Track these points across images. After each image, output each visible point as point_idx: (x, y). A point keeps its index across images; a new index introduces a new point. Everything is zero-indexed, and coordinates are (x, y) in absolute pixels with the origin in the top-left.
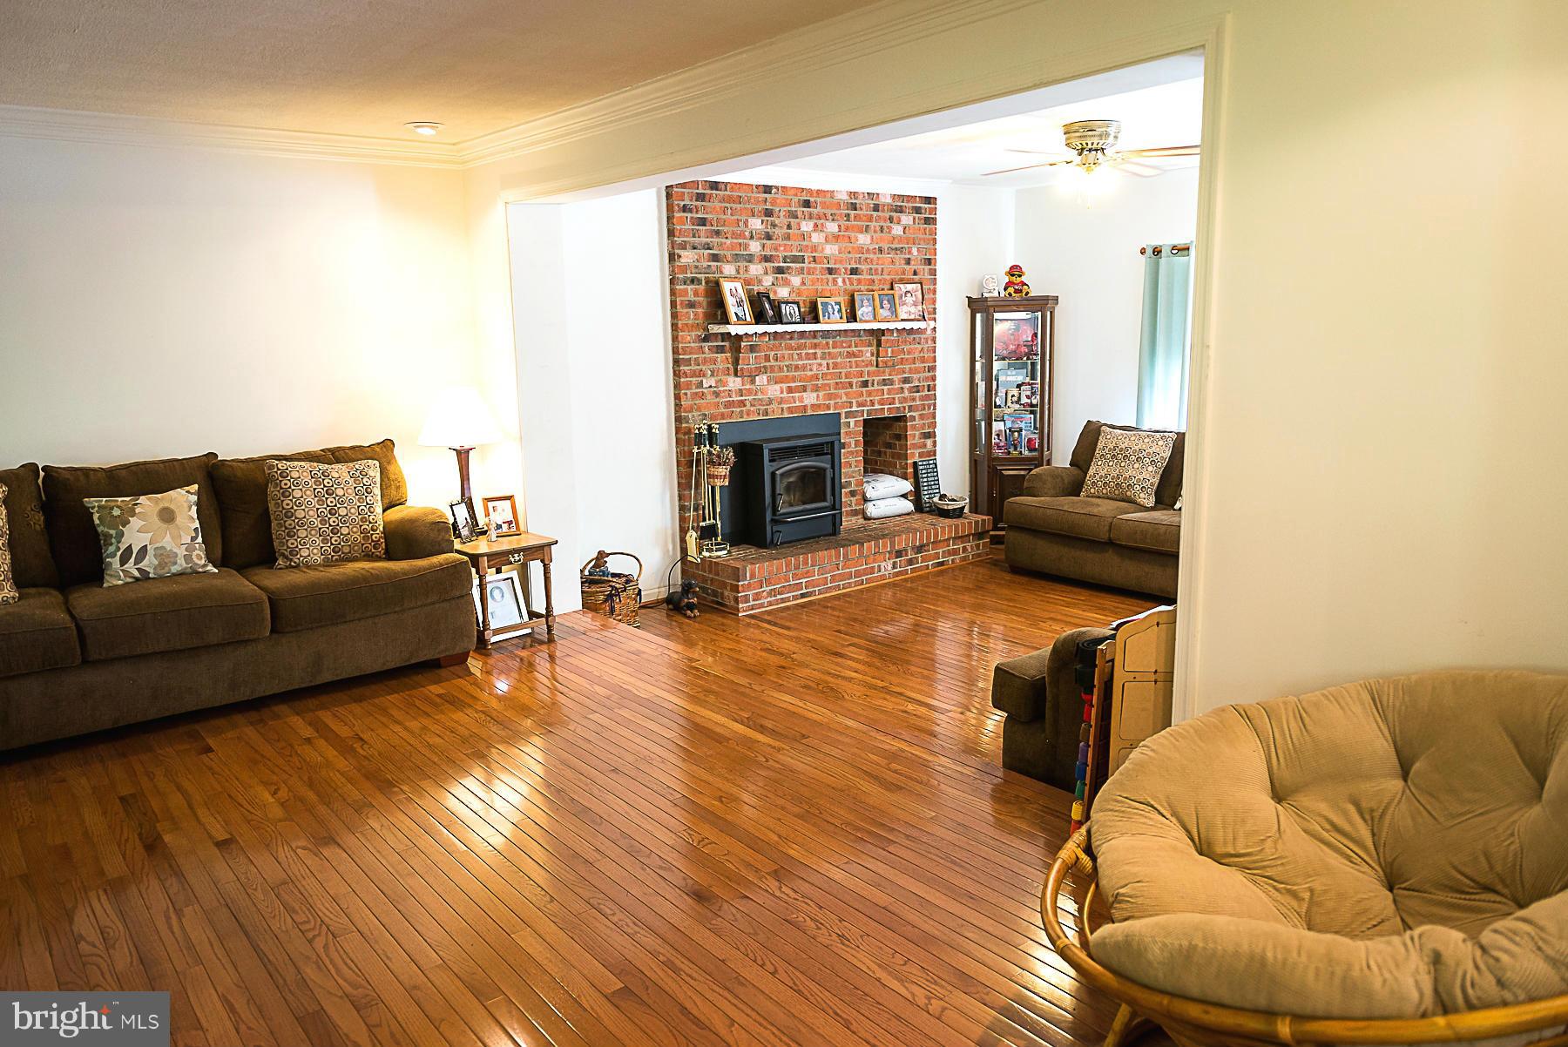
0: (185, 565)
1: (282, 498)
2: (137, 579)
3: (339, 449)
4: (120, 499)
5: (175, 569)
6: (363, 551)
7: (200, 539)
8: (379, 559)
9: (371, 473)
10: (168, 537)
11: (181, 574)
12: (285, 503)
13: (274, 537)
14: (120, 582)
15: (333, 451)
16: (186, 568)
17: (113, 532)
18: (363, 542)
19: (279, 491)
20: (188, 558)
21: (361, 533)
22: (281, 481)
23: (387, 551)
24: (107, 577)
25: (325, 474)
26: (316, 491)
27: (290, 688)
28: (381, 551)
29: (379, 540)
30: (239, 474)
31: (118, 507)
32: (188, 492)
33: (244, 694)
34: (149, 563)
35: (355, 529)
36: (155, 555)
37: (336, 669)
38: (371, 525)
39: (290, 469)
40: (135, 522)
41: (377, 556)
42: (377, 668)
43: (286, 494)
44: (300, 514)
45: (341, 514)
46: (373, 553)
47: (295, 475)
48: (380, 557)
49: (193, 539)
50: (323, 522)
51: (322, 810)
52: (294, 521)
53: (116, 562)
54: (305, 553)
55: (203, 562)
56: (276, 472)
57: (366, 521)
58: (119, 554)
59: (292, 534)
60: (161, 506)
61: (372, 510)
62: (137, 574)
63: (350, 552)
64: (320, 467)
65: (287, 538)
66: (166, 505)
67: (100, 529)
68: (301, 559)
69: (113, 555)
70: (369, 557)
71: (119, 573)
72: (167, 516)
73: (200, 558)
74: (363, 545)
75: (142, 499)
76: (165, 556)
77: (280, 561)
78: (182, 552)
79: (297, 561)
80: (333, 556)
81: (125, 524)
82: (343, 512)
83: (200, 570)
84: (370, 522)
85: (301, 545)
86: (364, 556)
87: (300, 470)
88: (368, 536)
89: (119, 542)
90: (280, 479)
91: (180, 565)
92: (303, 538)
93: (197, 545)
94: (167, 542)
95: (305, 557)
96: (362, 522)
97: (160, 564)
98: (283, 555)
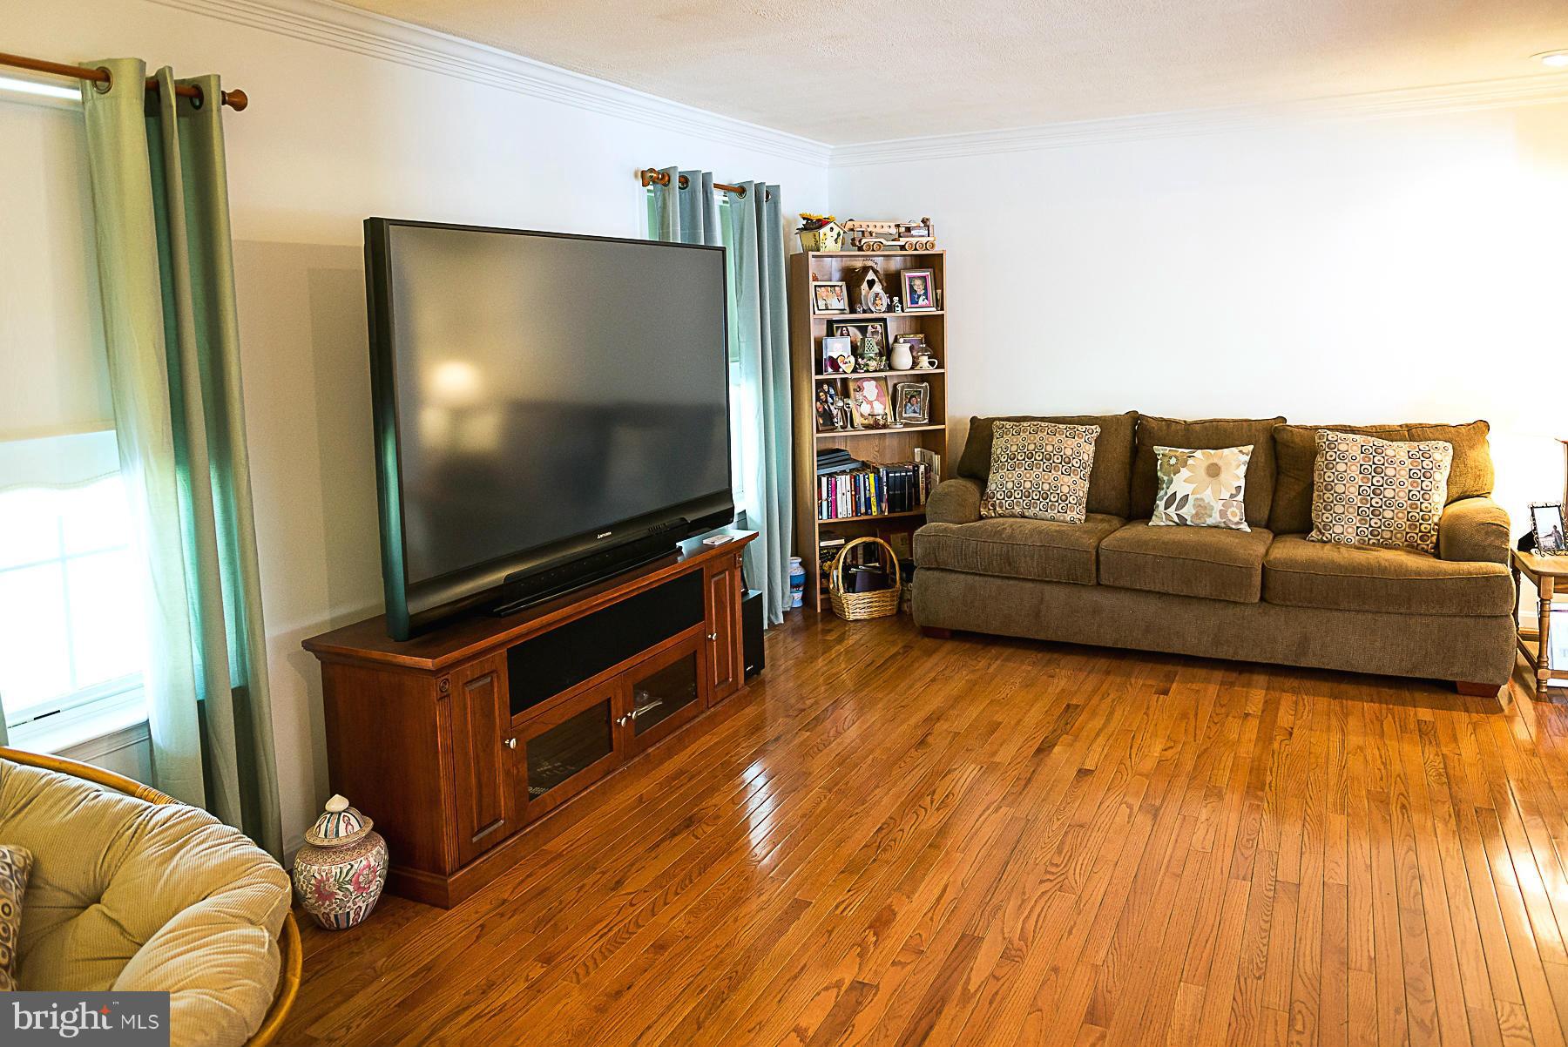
0: (1219, 519)
1: (1325, 470)
2: (1178, 524)
3: (1421, 426)
4: (1180, 450)
5: (1210, 521)
6: (1406, 540)
7: (1241, 497)
8: (1425, 552)
9: (1437, 456)
10: (1209, 491)
11: (1215, 527)
12: (1327, 475)
13: (1313, 507)
14: (1163, 524)
15: (1409, 428)
16: (1220, 523)
17: (1166, 478)
18: (1408, 530)
19: (1323, 462)
20: (1223, 513)
21: (1408, 520)
22: (1327, 452)
23: (1437, 546)
24: (1154, 517)
25: (1378, 451)
26: (1363, 468)
27: (1272, 661)
28: (1429, 545)
29: (1429, 532)
30: (1297, 440)
31: (1176, 457)
32: (1240, 451)
33: (1224, 653)
34: (1188, 512)
35: (1400, 515)
36: (1194, 505)
37: (1323, 656)
38: (1421, 514)
39: (1339, 441)
40: (1184, 473)
41: (1423, 548)
42: (1371, 669)
43: (1330, 466)
44: (1340, 488)
45: (1387, 495)
46: (1418, 545)
47: (1343, 447)
48: (1427, 551)
49: (1232, 496)
50: (1365, 501)
51: (1183, 780)
52: (1333, 495)
53: (1161, 504)
54: (1338, 529)
55: (1237, 519)
56: (1325, 443)
57: (1417, 508)
58: (1165, 498)
59: (1329, 507)
60: (1211, 461)
61: (1427, 497)
62: (1176, 520)
63: (1391, 539)
64: (1375, 443)
65: (1323, 511)
66: (1215, 461)
67: (1159, 474)
68: (1333, 535)
69: (1161, 499)
70: (1412, 548)
71: (1162, 516)
72: (1214, 471)
73: (1236, 514)
74: (1407, 533)
75: (1199, 453)
76: (1202, 508)
77: (1313, 533)
78: (1218, 506)
79: (1329, 536)
80: (1369, 539)
81: (1177, 472)
82: (1389, 493)
83: (1233, 527)
84: (1421, 510)
85: (1336, 521)
86: (1407, 546)
87: (1351, 445)
88: (1416, 525)
89: (1168, 488)
90: (1327, 450)
91: (1215, 519)
92: (1339, 514)
93: (1235, 503)
94: (1207, 495)
95: (1338, 534)
96: (1411, 507)
97: (1197, 514)
98: (1317, 527)
